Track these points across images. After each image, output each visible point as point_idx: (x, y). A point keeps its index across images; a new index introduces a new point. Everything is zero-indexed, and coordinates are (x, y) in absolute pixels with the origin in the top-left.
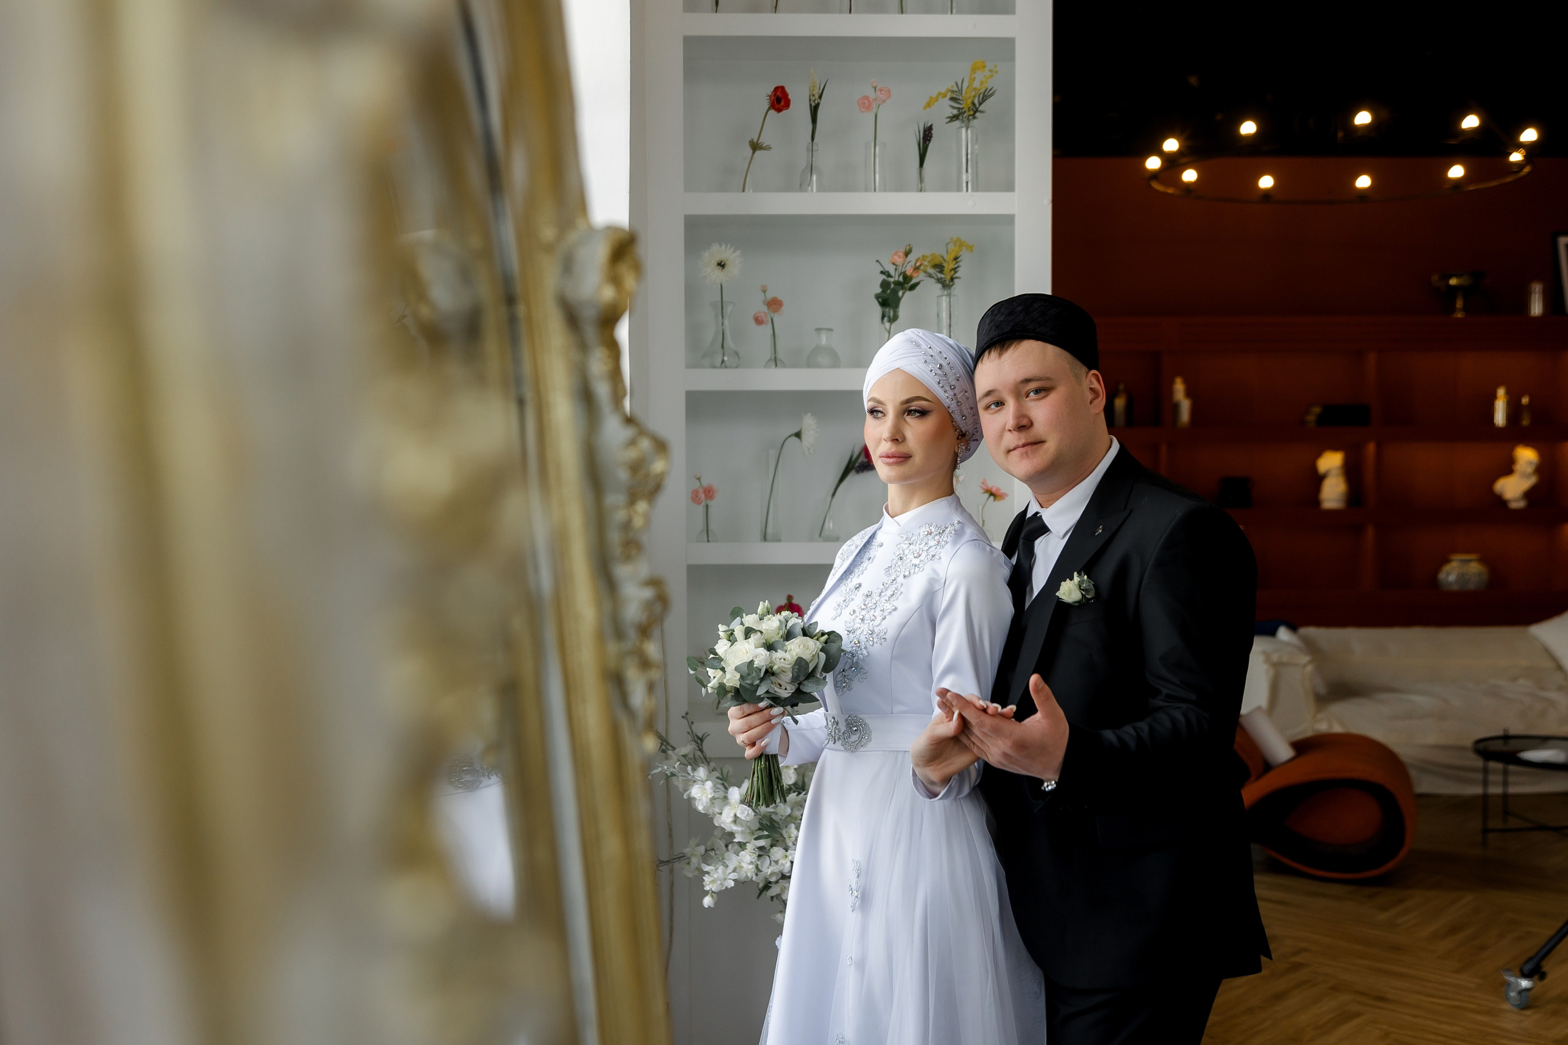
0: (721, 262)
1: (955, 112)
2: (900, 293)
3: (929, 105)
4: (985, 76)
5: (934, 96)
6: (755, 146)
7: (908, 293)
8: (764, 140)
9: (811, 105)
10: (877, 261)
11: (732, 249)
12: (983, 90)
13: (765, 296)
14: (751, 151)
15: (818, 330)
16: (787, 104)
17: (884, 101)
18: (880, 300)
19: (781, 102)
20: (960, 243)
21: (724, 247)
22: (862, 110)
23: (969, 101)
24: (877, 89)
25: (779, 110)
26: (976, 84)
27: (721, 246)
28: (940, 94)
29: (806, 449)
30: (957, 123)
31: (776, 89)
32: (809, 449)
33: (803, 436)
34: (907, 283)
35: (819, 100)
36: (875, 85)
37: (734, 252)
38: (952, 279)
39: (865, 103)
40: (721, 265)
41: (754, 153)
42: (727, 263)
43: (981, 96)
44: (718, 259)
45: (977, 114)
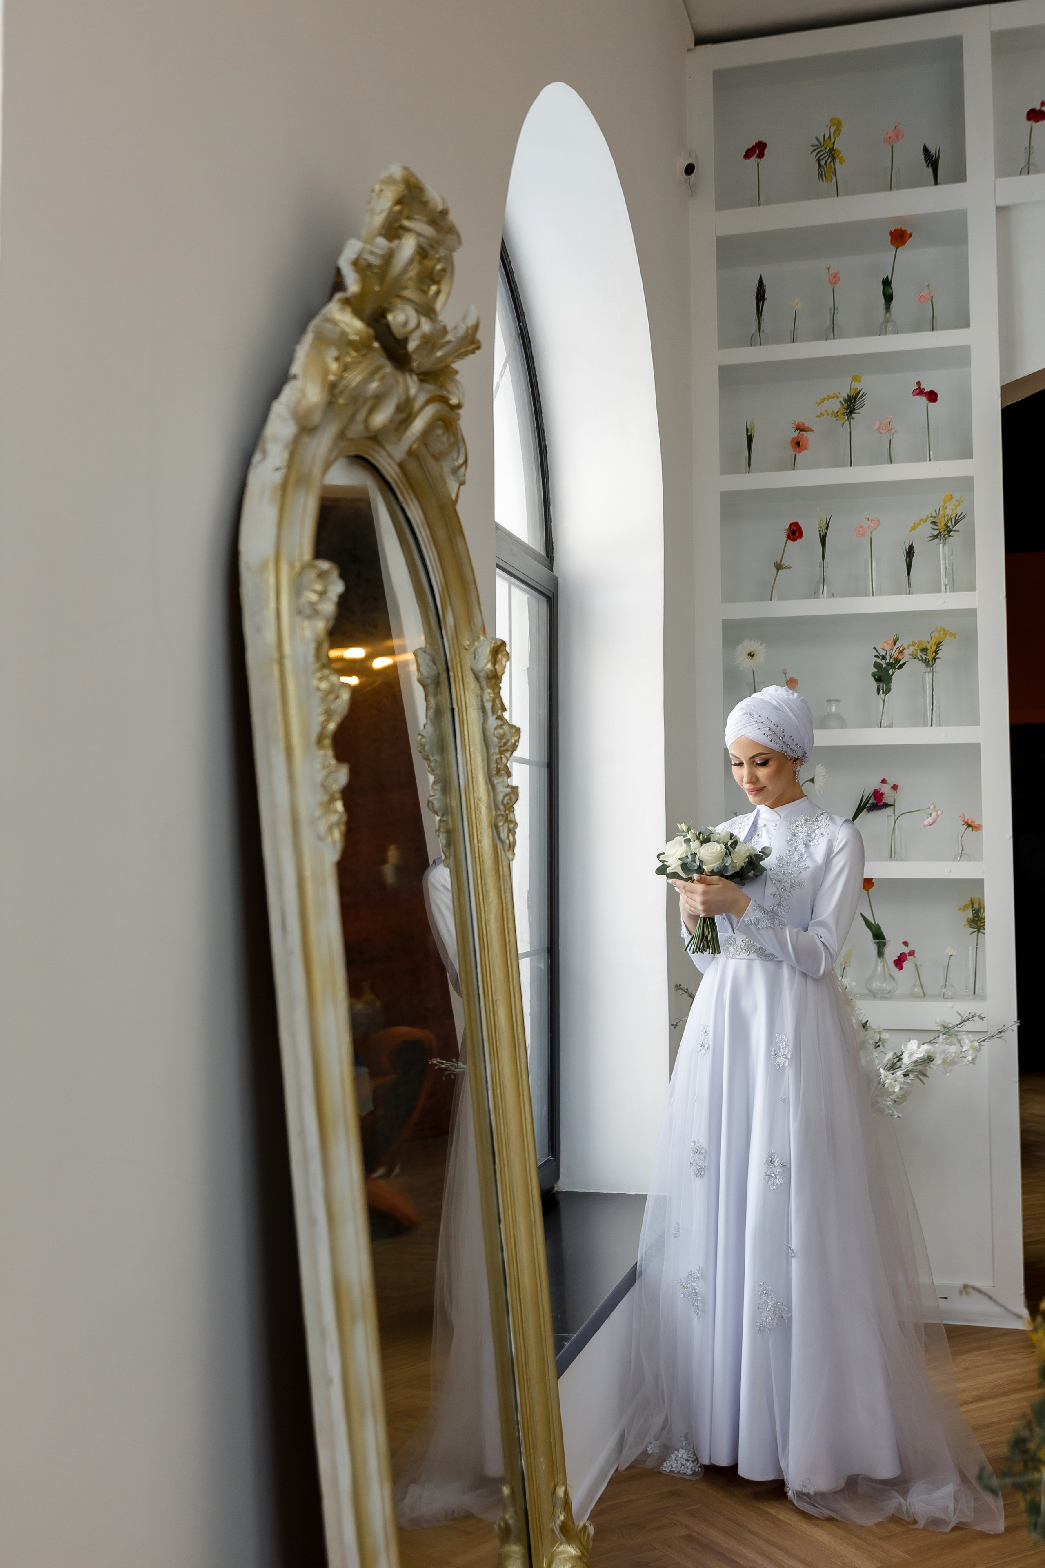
0: (751, 653)
1: (936, 533)
2: (891, 672)
3: (913, 528)
4: (955, 505)
5: (917, 521)
6: (779, 567)
7: (897, 671)
8: (785, 562)
9: (820, 534)
10: (874, 648)
11: (759, 643)
12: (954, 515)
13: (786, 677)
14: (776, 571)
15: (828, 701)
16: (801, 536)
17: (875, 529)
18: (876, 677)
19: (796, 534)
20: (945, 633)
21: (753, 642)
22: (858, 536)
23: (943, 524)
24: (869, 519)
25: (794, 540)
26: (948, 511)
27: (750, 641)
28: (921, 520)
29: (817, 791)
30: (937, 540)
31: (791, 525)
32: (820, 791)
33: (816, 781)
34: (897, 664)
35: (826, 530)
36: (867, 517)
37: (761, 645)
38: (934, 659)
39: (860, 531)
40: (751, 655)
41: (778, 572)
42: (755, 653)
43: (953, 520)
44: (748, 651)
45: (952, 533)
